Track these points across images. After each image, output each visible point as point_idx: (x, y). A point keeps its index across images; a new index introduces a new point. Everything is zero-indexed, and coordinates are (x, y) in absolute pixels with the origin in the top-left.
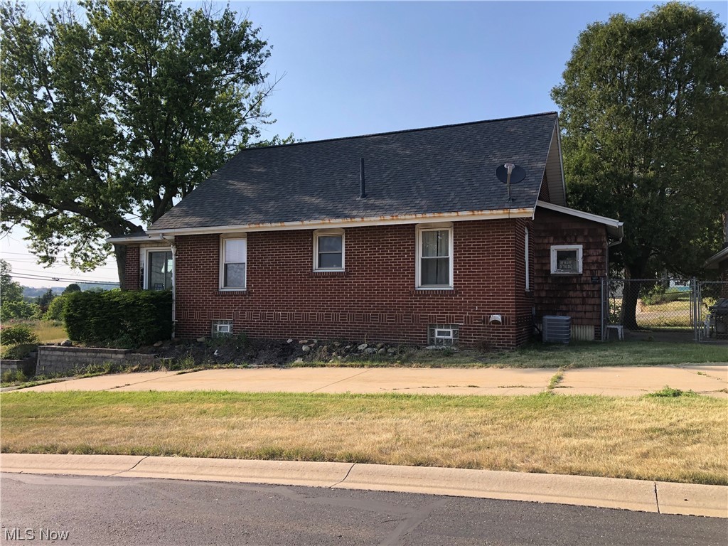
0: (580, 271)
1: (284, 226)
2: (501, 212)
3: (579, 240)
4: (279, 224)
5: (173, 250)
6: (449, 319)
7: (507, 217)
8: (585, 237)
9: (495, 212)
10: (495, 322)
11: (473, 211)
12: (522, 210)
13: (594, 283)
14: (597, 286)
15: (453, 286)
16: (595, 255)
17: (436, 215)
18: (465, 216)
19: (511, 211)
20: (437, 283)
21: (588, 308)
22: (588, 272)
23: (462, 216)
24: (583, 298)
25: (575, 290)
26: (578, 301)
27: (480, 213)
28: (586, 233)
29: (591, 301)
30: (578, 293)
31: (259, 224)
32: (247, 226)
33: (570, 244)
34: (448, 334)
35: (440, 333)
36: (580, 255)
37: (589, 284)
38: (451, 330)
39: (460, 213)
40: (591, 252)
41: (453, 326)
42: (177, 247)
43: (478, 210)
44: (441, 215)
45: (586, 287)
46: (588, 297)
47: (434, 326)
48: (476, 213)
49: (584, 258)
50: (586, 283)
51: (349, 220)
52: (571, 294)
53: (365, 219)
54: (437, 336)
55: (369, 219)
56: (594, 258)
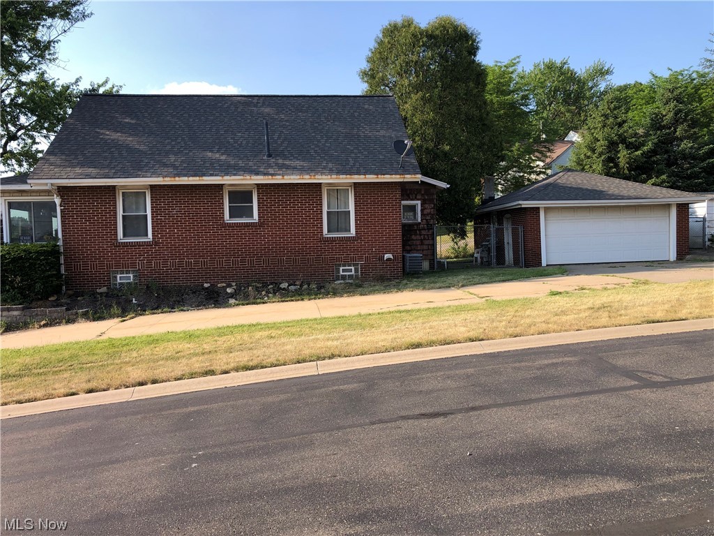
0: (419, 220)
1: (203, 180)
2: (398, 176)
3: (418, 197)
4: (198, 178)
5: (57, 201)
6: (353, 259)
7: (402, 180)
8: (422, 194)
9: (394, 176)
10: (389, 259)
11: (377, 175)
12: (413, 176)
13: (429, 229)
14: (431, 231)
15: (354, 233)
16: (430, 209)
17: (348, 176)
18: (371, 178)
19: (406, 176)
20: (338, 231)
21: (425, 247)
22: (424, 221)
23: (368, 178)
24: (421, 240)
25: (416, 235)
26: (418, 242)
27: (383, 176)
28: (423, 192)
29: (426, 242)
30: (418, 236)
31: (174, 177)
32: (161, 179)
33: (412, 200)
34: (351, 271)
35: (344, 271)
36: (419, 208)
37: (425, 230)
38: (353, 268)
39: (367, 176)
40: (426, 206)
41: (354, 265)
42: (62, 197)
43: (382, 174)
44: (352, 177)
45: (423, 232)
46: (425, 239)
47: (340, 265)
48: (380, 176)
49: (422, 210)
50: (424, 229)
51: (270, 177)
52: (413, 237)
53: (285, 177)
54: (341, 273)
55: (289, 177)
56: (429, 211)
